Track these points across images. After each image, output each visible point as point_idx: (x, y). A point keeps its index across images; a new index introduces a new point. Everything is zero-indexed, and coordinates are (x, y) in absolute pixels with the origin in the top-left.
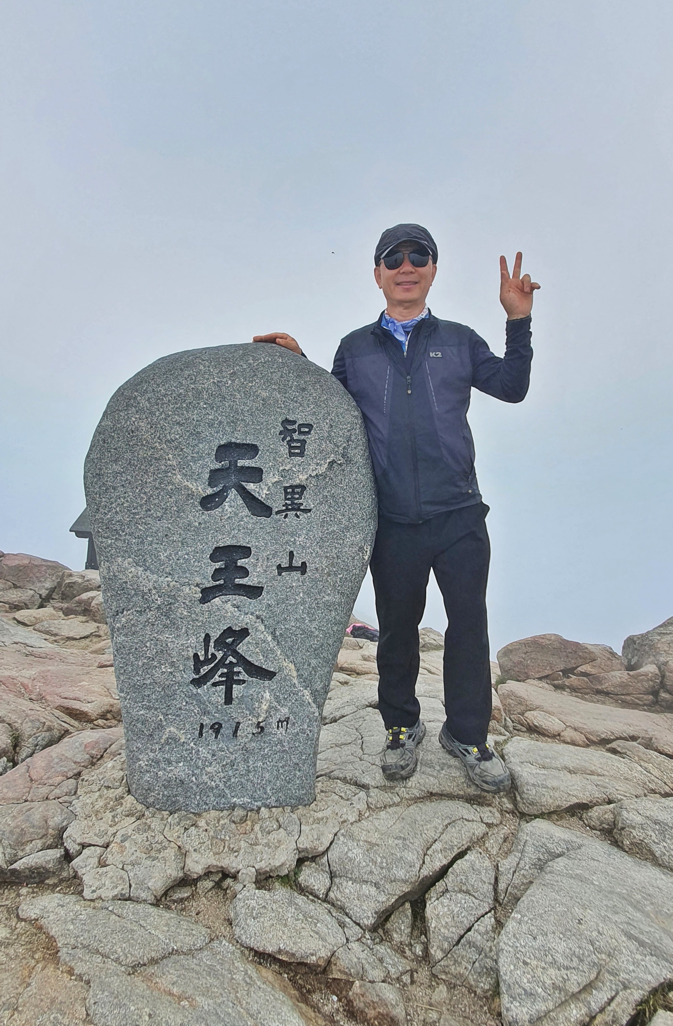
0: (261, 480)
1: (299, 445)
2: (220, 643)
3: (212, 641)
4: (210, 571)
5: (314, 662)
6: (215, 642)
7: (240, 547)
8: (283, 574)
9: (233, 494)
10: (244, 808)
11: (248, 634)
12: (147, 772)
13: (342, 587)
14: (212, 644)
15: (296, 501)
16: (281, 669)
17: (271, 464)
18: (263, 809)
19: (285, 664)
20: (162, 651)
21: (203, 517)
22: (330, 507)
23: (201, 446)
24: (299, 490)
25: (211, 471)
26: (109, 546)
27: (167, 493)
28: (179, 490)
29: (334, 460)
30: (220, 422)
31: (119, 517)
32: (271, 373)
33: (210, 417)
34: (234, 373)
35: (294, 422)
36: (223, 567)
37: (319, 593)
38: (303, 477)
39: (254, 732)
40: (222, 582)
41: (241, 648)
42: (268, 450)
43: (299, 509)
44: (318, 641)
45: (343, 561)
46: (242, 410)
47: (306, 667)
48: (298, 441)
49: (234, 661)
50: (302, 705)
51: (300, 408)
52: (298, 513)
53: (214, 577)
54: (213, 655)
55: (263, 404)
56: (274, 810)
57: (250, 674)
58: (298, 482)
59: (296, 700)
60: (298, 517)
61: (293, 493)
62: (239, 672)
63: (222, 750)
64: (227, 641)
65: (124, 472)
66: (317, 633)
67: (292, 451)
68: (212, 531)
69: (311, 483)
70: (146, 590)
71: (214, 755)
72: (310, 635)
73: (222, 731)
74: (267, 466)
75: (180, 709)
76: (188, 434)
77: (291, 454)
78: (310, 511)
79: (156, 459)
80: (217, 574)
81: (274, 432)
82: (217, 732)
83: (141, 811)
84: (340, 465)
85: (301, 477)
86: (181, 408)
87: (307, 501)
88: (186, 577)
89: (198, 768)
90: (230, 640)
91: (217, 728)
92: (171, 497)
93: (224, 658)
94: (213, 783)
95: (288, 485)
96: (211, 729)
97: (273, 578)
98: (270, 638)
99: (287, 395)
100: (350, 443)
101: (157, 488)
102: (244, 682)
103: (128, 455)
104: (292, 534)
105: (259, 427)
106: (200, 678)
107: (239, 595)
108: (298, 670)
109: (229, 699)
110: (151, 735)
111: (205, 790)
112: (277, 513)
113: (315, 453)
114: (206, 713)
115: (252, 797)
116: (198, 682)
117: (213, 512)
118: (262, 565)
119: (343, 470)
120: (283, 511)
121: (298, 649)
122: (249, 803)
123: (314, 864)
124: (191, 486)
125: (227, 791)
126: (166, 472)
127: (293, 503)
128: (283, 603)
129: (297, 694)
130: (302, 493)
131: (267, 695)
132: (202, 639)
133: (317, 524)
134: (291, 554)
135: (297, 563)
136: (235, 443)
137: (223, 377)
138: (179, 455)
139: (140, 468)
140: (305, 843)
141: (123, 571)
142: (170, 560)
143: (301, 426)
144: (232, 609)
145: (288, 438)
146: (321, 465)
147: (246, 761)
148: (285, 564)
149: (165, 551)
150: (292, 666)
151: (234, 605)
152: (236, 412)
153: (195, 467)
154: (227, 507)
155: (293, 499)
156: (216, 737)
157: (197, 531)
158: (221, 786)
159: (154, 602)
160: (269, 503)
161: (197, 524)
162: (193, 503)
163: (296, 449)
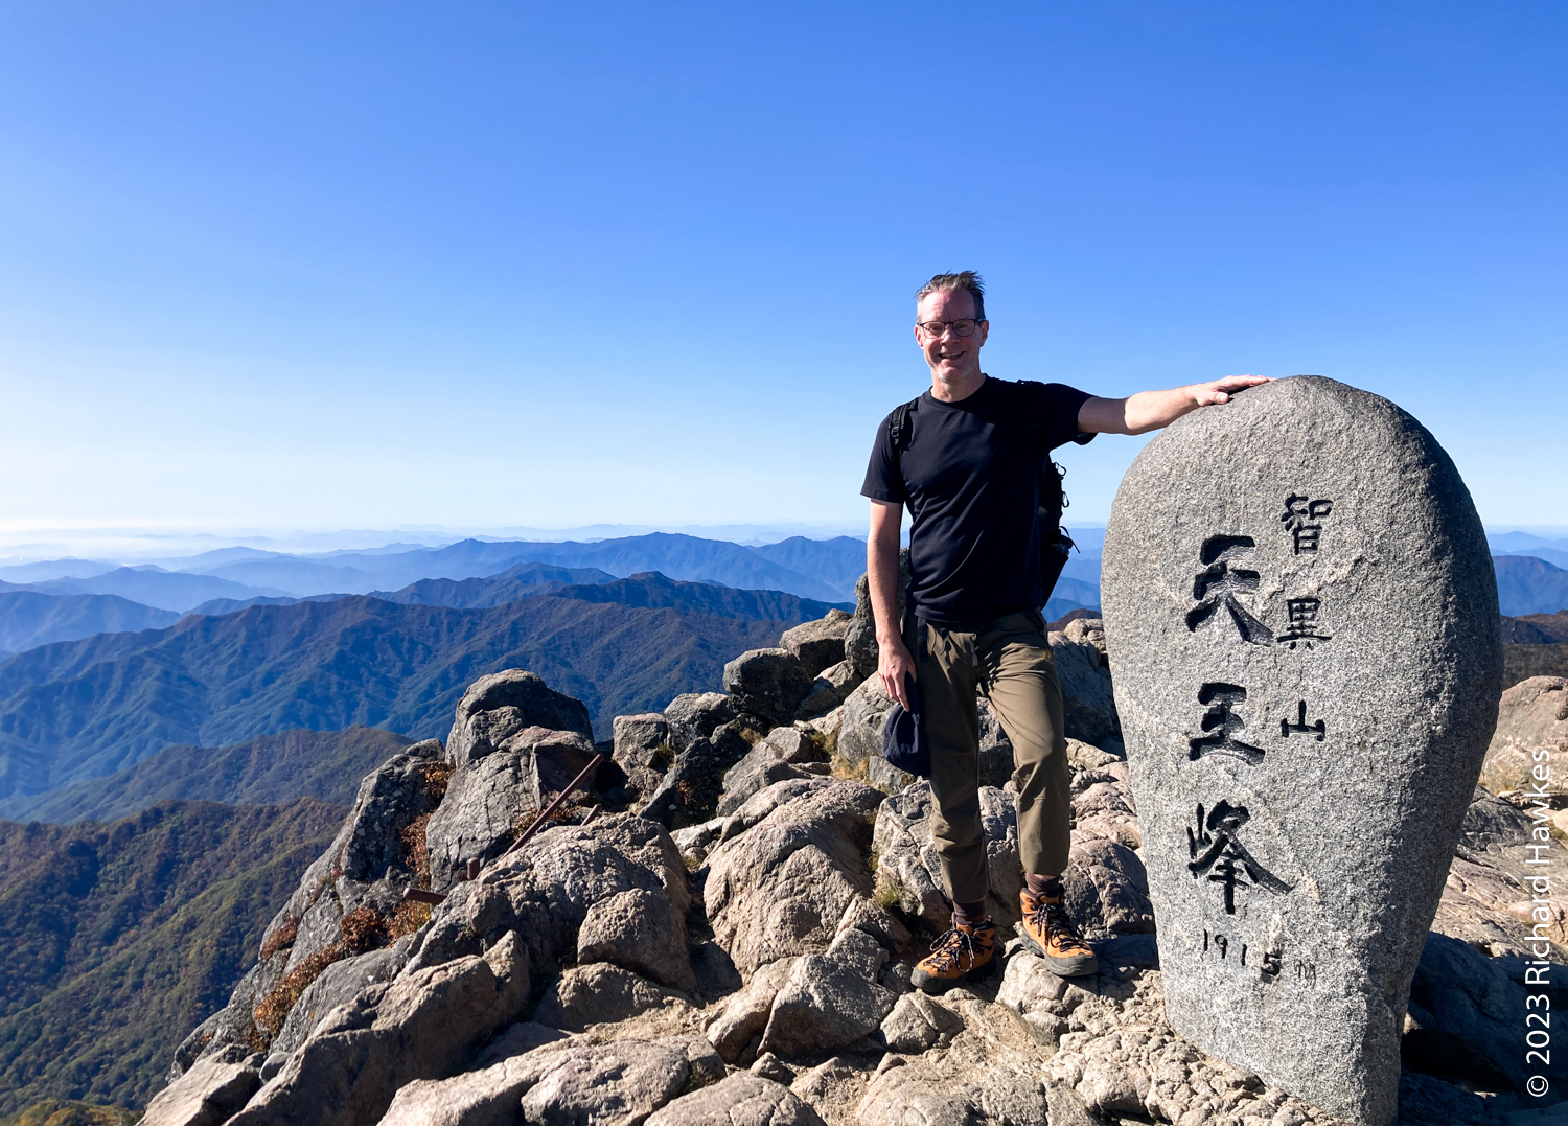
0: (1256, 589)
1: (1310, 533)
2: (1215, 820)
3: (1207, 813)
4: (1199, 714)
6: (1210, 817)
7: (1232, 686)
8: (1290, 734)
9: (1222, 610)
11: (1248, 817)
14: (1205, 820)
15: (1307, 623)
16: (1296, 883)
17: (1270, 565)
19: (1303, 878)
21: (1190, 640)
22: (1360, 634)
23: (1185, 542)
24: (1310, 606)
25: (1196, 576)
27: (1153, 606)
28: (1163, 601)
29: (1363, 557)
30: (1206, 508)
31: (1116, 634)
32: (1275, 426)
33: (1194, 501)
34: (1227, 436)
35: (1305, 499)
36: (1214, 712)
38: (1314, 585)
39: (1264, 967)
40: (1214, 733)
41: (1241, 835)
42: (1265, 545)
43: (1312, 636)
44: (1354, 855)
46: (1232, 488)
47: (1338, 892)
48: (1309, 528)
49: (1232, 849)
50: (1333, 954)
51: (1314, 477)
52: (1311, 642)
53: (1206, 726)
54: (1208, 836)
55: (1260, 477)
57: (1254, 877)
58: (1307, 591)
59: (1324, 942)
60: (1311, 648)
62: (1241, 870)
63: (1230, 977)
64: (1223, 820)
66: (1350, 840)
67: (1300, 544)
68: (1199, 661)
69: (1327, 595)
71: (1222, 982)
72: (1341, 842)
73: (1228, 950)
74: (1265, 569)
75: (1185, 901)
76: (1170, 527)
77: (1298, 550)
78: (1330, 638)
79: (1142, 561)
80: (1207, 723)
81: (1275, 517)
82: (1224, 951)
85: (1310, 585)
87: (1323, 622)
88: (1175, 721)
89: (1207, 992)
90: (1226, 819)
91: (1223, 944)
92: (1157, 611)
93: (1220, 844)
94: (1224, 1023)
95: (1292, 598)
96: (1216, 941)
97: (1275, 739)
98: (1277, 830)
99: (1294, 459)
101: (1144, 599)
102: (1246, 886)
103: (1120, 557)
104: (1302, 675)
105: (1254, 511)
106: (1195, 864)
107: (1236, 756)
108: (1323, 894)
109: (1231, 909)
111: (1217, 1029)
112: (1281, 639)
113: (1333, 546)
114: (1208, 916)
116: (1195, 868)
117: (1200, 633)
118: (1260, 717)
119: (1382, 574)
120: (1289, 637)
121: (1321, 859)
124: (1174, 596)
125: (1241, 1044)
126: (1152, 578)
127: (1302, 627)
128: (1293, 780)
130: (1314, 609)
131: (1277, 917)
132: (1194, 809)
133: (1339, 662)
134: (1302, 706)
135: (1310, 721)
136: (1224, 536)
137: (1212, 444)
138: (1162, 555)
141: (1122, 703)
143: (1314, 504)
144: (1226, 775)
145: (1295, 525)
146: (1341, 566)
148: (1293, 720)
149: (1155, 682)
150: (1312, 883)
151: (1228, 770)
152: (1225, 491)
153: (1180, 571)
154: (1215, 629)
155: (1301, 618)
156: (1223, 957)
157: (1184, 658)
158: (1234, 1032)
160: (1267, 624)
161: (1182, 649)
162: (1178, 620)
163: (1305, 541)
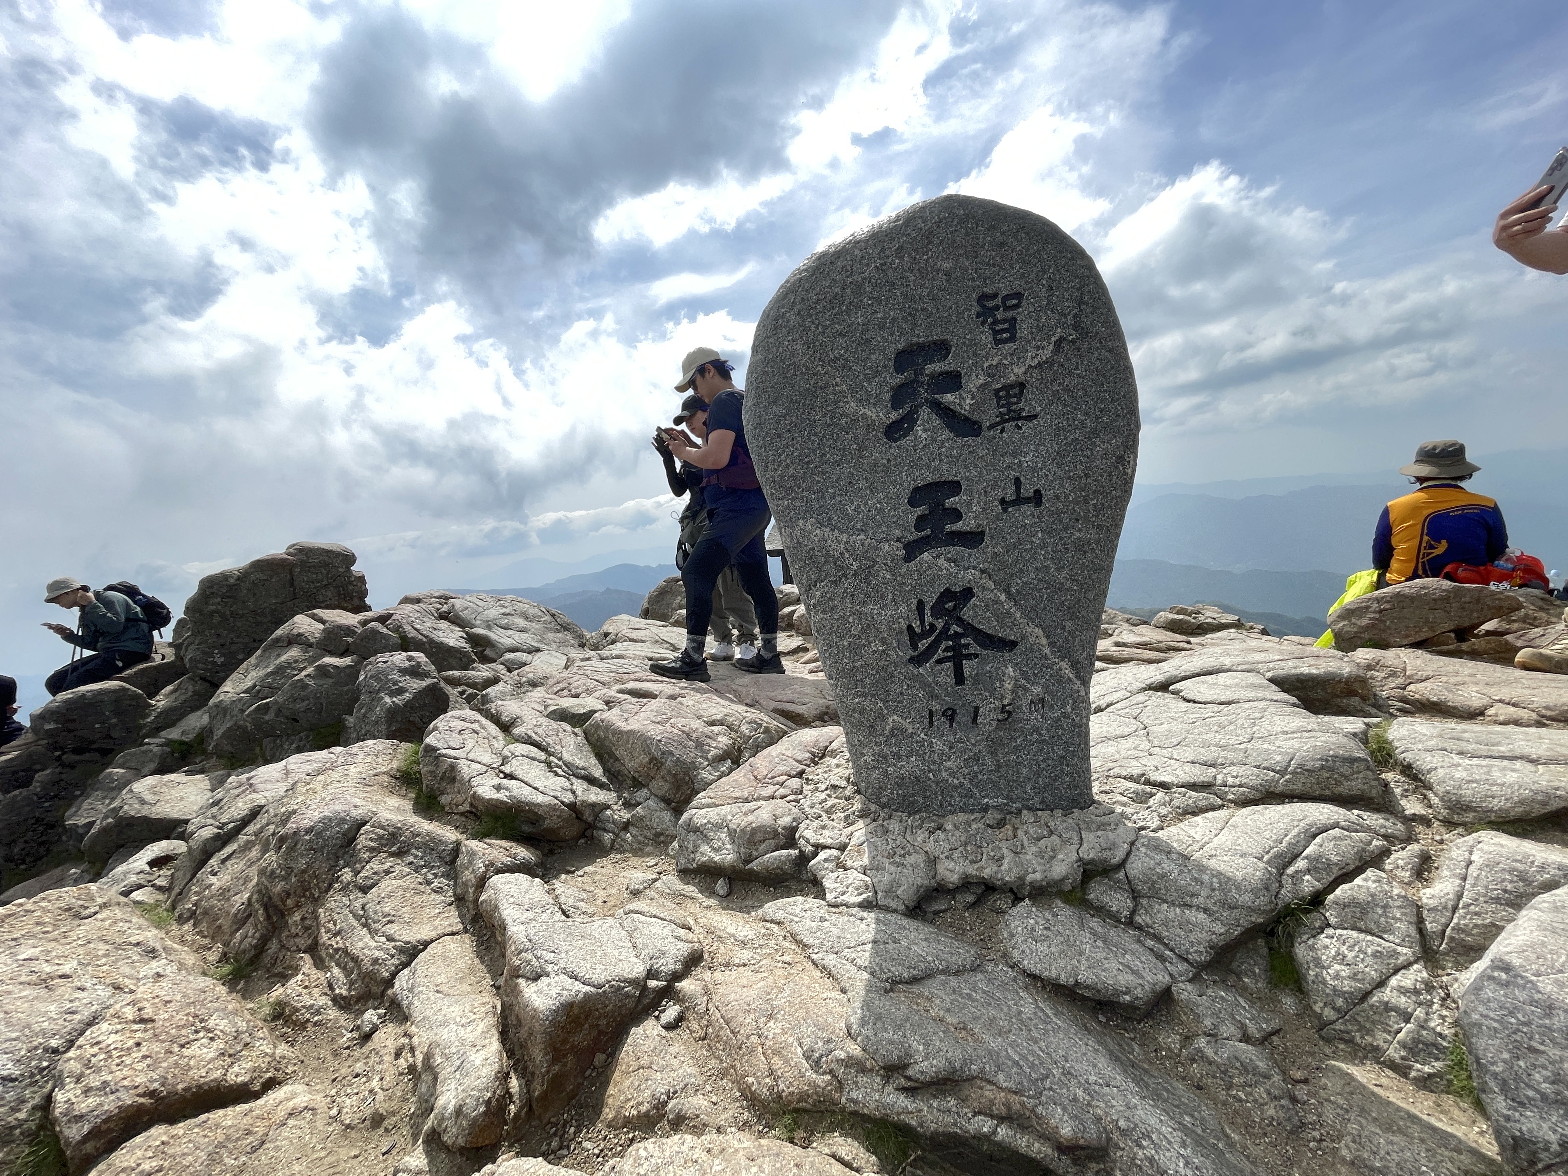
0: (960, 387)
1: (1006, 326)
2: (938, 609)
3: (928, 608)
4: (912, 518)
5: (1069, 624)
6: (932, 609)
7: (945, 482)
8: (1010, 510)
9: (925, 412)
10: (1002, 810)
11: (972, 595)
12: (875, 768)
13: (1097, 516)
14: (928, 612)
15: (1014, 407)
16: (1024, 637)
17: (971, 362)
18: (1025, 812)
19: (1030, 630)
20: (868, 626)
21: (892, 451)
22: (1065, 406)
23: (873, 357)
24: (1016, 390)
25: (892, 388)
26: (786, 509)
27: (842, 429)
28: (855, 421)
29: (1061, 337)
30: (894, 320)
31: (791, 471)
32: (952, 233)
33: (879, 315)
34: (901, 248)
35: (995, 296)
36: (927, 512)
37: (1065, 529)
38: (1019, 370)
39: (1000, 717)
40: (928, 532)
41: (967, 614)
42: (964, 344)
43: (1020, 418)
44: (1072, 595)
45: (1095, 480)
46: (920, 295)
47: (1059, 631)
48: (1004, 321)
49: (959, 630)
50: (1060, 682)
51: (1001, 273)
52: (1020, 423)
53: (918, 526)
54: (932, 626)
55: (947, 281)
56: (1039, 813)
57: (983, 646)
58: (1013, 378)
59: (1051, 676)
60: (1020, 428)
61: (1008, 396)
62: (969, 644)
63: (960, 741)
64: (947, 606)
65: (787, 414)
66: (1068, 584)
67: (999, 337)
68: (906, 468)
69: (1032, 377)
70: (837, 554)
71: (951, 748)
72: (1061, 588)
73: (957, 718)
74: (966, 365)
75: (902, 694)
76: (854, 345)
77: (998, 342)
78: (1035, 417)
79: (821, 388)
80: (921, 522)
81: (969, 316)
82: (952, 720)
83: (875, 812)
84: (1073, 342)
85: (1016, 370)
86: (840, 313)
87: (1030, 403)
88: (883, 532)
89: (934, 763)
90: (949, 605)
91: (950, 715)
92: (847, 433)
93: (946, 628)
94: (955, 781)
95: (999, 386)
96: (943, 715)
97: (997, 518)
98: (1003, 598)
99: (978, 260)
100: (1083, 307)
101: (829, 426)
102: (976, 656)
103: (787, 391)
104: (1015, 454)
105: (946, 314)
106: (918, 656)
107: (954, 545)
108: (1048, 637)
109: (960, 679)
110: (872, 727)
111: (946, 789)
112: (992, 427)
113: (1032, 333)
114: (933, 696)
115: (1008, 797)
116: (918, 660)
117: (903, 442)
118: (978, 502)
119: (1079, 349)
120: (998, 424)
121: (1045, 609)
122: (1005, 805)
123: (1106, 881)
124: (869, 413)
125: (975, 791)
126: (836, 402)
127: (1010, 411)
128: (1015, 548)
129: (1052, 669)
130: (1021, 393)
131: (1010, 670)
132: (914, 608)
133: (1049, 434)
134: (1017, 482)
135: (1027, 491)
136: (918, 344)
137: (888, 257)
138: (848, 376)
139: (804, 403)
140: (1089, 852)
141: (806, 535)
142: (859, 513)
143: (1006, 298)
144: (947, 565)
145: (990, 320)
146: (1043, 348)
147: (994, 754)
148: (1010, 496)
149: (852, 502)
150: (1038, 631)
151: (949, 560)
152: (913, 299)
153: (872, 388)
154: (920, 433)
155: (1009, 404)
156: (951, 726)
157: (887, 470)
158: (967, 784)
159: (848, 568)
160: (976, 417)
161: (885, 461)
162: (876, 436)
163: (1003, 333)
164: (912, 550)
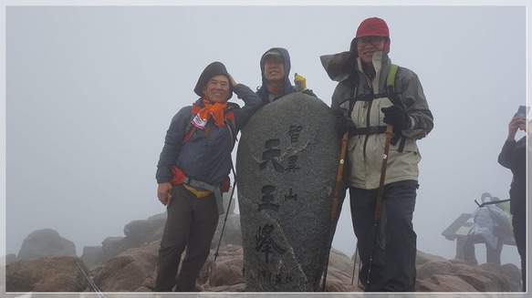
0: (280, 155)
3: (261, 229)
4: (261, 197)
5: (303, 249)
7: (271, 186)
8: (287, 199)
9: (270, 162)
11: (274, 228)
16: (287, 249)
19: (289, 247)
20: (248, 233)
21: (260, 173)
22: (308, 166)
25: (263, 152)
27: (251, 164)
28: (253, 162)
29: (310, 142)
35: (295, 126)
36: (266, 195)
38: (296, 152)
39: (276, 279)
40: (265, 202)
41: (271, 235)
42: (283, 141)
43: (295, 168)
44: (304, 237)
46: (275, 124)
47: (299, 250)
48: (295, 135)
49: (269, 240)
53: (263, 200)
54: (262, 237)
55: (282, 120)
57: (275, 249)
58: (294, 154)
60: (294, 172)
61: (292, 160)
62: (271, 247)
64: (266, 230)
66: (303, 233)
68: (262, 179)
69: (299, 154)
72: (300, 233)
74: (283, 148)
75: (254, 261)
76: (257, 138)
77: (292, 142)
78: (299, 168)
79: (248, 150)
81: (286, 132)
84: (313, 144)
87: (298, 164)
88: (254, 200)
93: (265, 238)
95: (290, 156)
96: (262, 273)
97: (283, 202)
98: (282, 232)
99: (292, 114)
102: (272, 252)
104: (291, 180)
105: (280, 131)
106: (258, 247)
107: (271, 209)
108: (295, 252)
109: (267, 260)
113: (302, 140)
114: (260, 265)
117: (263, 170)
118: (279, 195)
119: (315, 147)
120: (288, 169)
121: (295, 240)
124: (257, 160)
126: (251, 155)
127: (292, 165)
128: (287, 214)
129: (295, 265)
130: (296, 159)
131: (281, 261)
132: (258, 229)
133: (302, 175)
134: (291, 190)
135: (293, 194)
136: (272, 139)
138: (254, 147)
142: (250, 192)
145: (291, 134)
146: (303, 145)
148: (288, 195)
150: (292, 249)
151: (269, 214)
153: (259, 152)
154: (268, 168)
160: (282, 165)
161: (258, 176)
162: (257, 167)
163: (295, 139)
164: (260, 207)
